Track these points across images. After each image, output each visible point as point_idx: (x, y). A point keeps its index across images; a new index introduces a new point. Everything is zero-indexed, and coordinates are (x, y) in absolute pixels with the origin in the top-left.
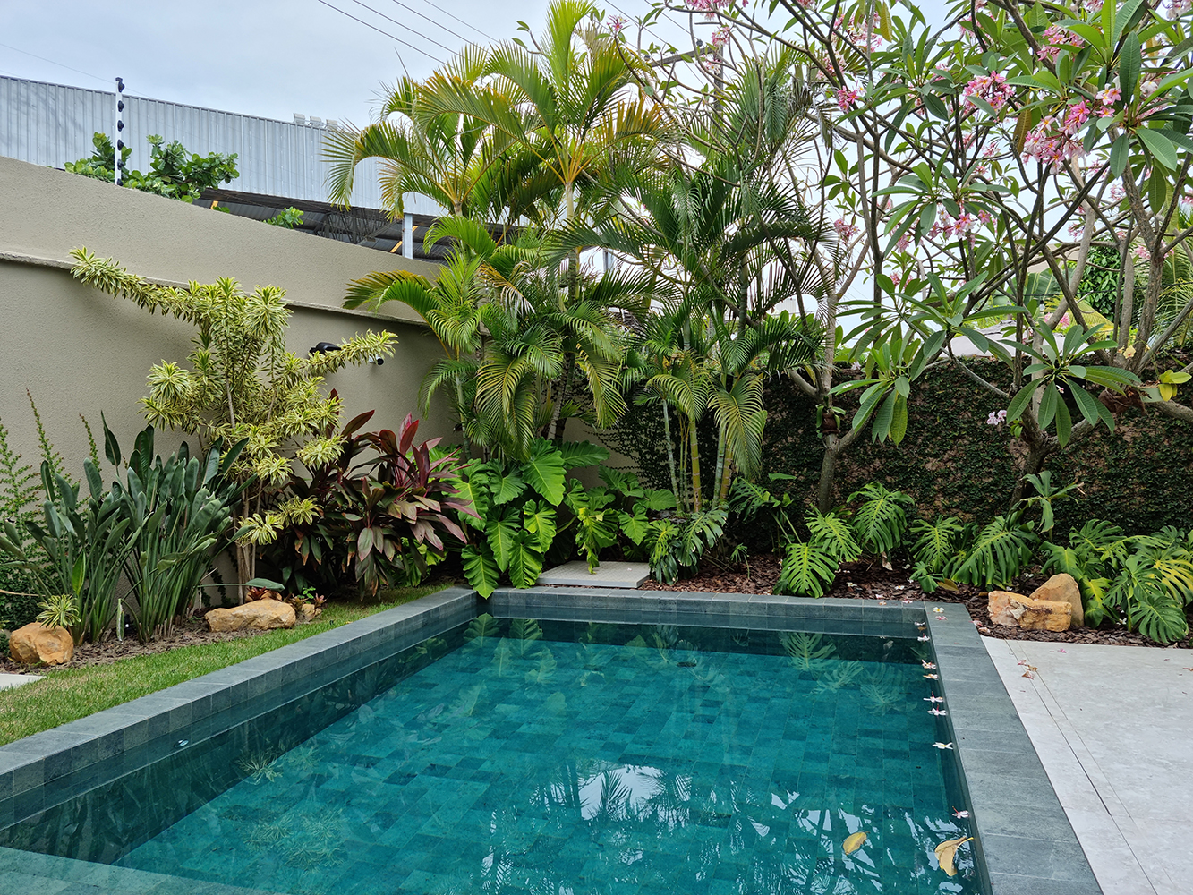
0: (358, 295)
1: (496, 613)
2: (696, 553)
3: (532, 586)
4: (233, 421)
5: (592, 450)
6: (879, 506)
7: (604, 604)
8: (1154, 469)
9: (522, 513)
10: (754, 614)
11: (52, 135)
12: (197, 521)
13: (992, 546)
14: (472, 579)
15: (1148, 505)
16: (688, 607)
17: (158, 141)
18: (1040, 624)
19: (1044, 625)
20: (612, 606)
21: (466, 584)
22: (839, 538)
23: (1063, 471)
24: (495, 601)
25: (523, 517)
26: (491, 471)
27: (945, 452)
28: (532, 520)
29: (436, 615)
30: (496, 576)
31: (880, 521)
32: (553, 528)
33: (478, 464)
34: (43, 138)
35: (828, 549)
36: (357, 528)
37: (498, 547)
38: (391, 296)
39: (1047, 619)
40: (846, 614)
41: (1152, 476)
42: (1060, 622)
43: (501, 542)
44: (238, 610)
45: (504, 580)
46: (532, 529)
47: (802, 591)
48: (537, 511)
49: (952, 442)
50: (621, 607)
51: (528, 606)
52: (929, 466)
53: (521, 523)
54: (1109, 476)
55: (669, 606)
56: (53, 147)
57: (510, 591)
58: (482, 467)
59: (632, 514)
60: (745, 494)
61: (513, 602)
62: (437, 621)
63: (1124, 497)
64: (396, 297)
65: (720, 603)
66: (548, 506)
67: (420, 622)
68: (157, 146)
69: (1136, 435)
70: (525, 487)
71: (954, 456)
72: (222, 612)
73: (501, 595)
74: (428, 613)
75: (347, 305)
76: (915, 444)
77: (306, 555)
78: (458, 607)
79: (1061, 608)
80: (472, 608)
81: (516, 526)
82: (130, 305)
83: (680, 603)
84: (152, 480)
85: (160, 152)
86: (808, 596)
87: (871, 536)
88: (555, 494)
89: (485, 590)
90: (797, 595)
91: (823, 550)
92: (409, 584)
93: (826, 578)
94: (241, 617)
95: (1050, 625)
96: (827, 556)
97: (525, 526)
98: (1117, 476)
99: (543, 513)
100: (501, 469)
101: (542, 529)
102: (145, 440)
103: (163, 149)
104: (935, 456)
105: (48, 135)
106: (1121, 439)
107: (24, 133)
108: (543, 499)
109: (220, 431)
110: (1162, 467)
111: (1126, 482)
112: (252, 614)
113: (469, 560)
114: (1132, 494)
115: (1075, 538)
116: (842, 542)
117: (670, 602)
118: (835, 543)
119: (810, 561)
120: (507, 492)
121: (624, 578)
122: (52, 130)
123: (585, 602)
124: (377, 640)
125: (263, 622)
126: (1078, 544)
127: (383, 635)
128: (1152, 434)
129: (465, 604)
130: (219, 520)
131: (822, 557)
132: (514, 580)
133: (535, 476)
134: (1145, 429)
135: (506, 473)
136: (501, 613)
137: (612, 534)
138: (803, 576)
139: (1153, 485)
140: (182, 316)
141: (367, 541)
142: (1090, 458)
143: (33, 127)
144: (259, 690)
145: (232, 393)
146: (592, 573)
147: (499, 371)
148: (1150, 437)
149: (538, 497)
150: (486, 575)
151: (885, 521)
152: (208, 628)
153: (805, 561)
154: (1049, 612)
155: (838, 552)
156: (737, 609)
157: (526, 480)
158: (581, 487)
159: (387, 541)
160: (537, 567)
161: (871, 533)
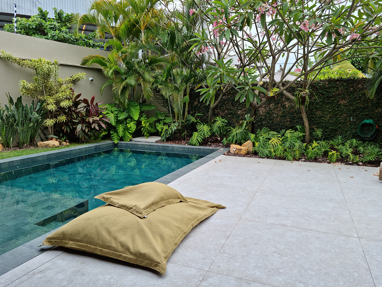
0: (85, 62)
1: (119, 147)
2: (169, 134)
3: (129, 141)
4: (45, 95)
5: (152, 106)
6: (218, 123)
7: (145, 146)
8: (293, 114)
9: (126, 122)
10: (180, 149)
11: (32, 5)
12: (33, 120)
13: (237, 133)
14: (113, 139)
15: (290, 124)
16: (164, 147)
17: (56, 10)
18: (239, 153)
19: (240, 153)
20: (147, 147)
21: (112, 140)
22: (205, 131)
23: (271, 115)
24: (119, 144)
25: (127, 123)
26: (119, 110)
27: (243, 108)
28: (129, 124)
29: (99, 147)
30: (119, 138)
31: (217, 127)
32: (135, 126)
33: (116, 108)
34: (29, 6)
35: (201, 134)
36: (78, 124)
37: (120, 131)
38: (94, 62)
39: (241, 151)
40: (202, 150)
41: (292, 116)
42: (243, 152)
43: (120, 129)
44: (45, 142)
45: (121, 139)
46: (129, 126)
47: (194, 144)
48: (131, 122)
49: (244, 106)
50: (149, 147)
51: (127, 146)
52: (239, 112)
53: (126, 125)
54: (281, 116)
55: (160, 147)
56: (32, 9)
57: (123, 142)
58: (116, 109)
59: (160, 124)
60: (189, 119)
61: (123, 145)
62: (100, 148)
63: (285, 122)
64: (95, 62)
65: (172, 147)
66: (134, 120)
67: (94, 148)
68: (56, 11)
69: (289, 105)
70: (128, 115)
71: (245, 110)
72: (41, 142)
73: (120, 143)
74: (96, 146)
75: (82, 64)
76: (235, 106)
77: (65, 130)
78: (107, 145)
79: (244, 149)
80: (112, 146)
81: (125, 125)
82: (16, 65)
83: (163, 146)
84: (20, 109)
85: (57, 13)
86: (195, 145)
87: (214, 131)
88: (136, 118)
89: (116, 142)
90: (193, 145)
91: (200, 134)
92: (98, 139)
93: (200, 141)
94: (45, 144)
95: (241, 153)
96: (201, 135)
97: (127, 125)
98: (283, 116)
99: (133, 122)
100: (122, 110)
101: (132, 126)
102: (19, 99)
103: (58, 12)
104: (240, 110)
105: (30, 5)
106: (285, 106)
107: (23, 5)
108: (133, 118)
109: (41, 98)
110: (294, 114)
111: (286, 118)
112: (48, 143)
113: (112, 134)
114: (287, 121)
115: (259, 132)
116: (206, 132)
117: (160, 146)
118: (203, 132)
119: (197, 137)
120: (122, 117)
121: (153, 140)
122: (32, 4)
123: (140, 145)
124: (79, 151)
125: (50, 145)
126: (259, 133)
127: (80, 150)
128: (293, 105)
129: (110, 145)
130: (39, 120)
131: (200, 136)
132: (124, 140)
133: (132, 112)
134: (291, 103)
135: (124, 111)
136: (120, 148)
137: (152, 129)
138: (194, 140)
139: (292, 119)
140: (30, 68)
141: (79, 127)
142: (277, 111)
143: (26, 3)
144: (40, 159)
145: (45, 88)
146: (146, 138)
147: (120, 83)
148: (292, 106)
149: (131, 118)
150: (117, 138)
151: (218, 127)
152: (37, 146)
153: (196, 137)
154: (241, 149)
155: (204, 134)
156: (176, 148)
157: (129, 113)
158: (145, 116)
159: (86, 128)
160: (130, 136)
161: (214, 130)
